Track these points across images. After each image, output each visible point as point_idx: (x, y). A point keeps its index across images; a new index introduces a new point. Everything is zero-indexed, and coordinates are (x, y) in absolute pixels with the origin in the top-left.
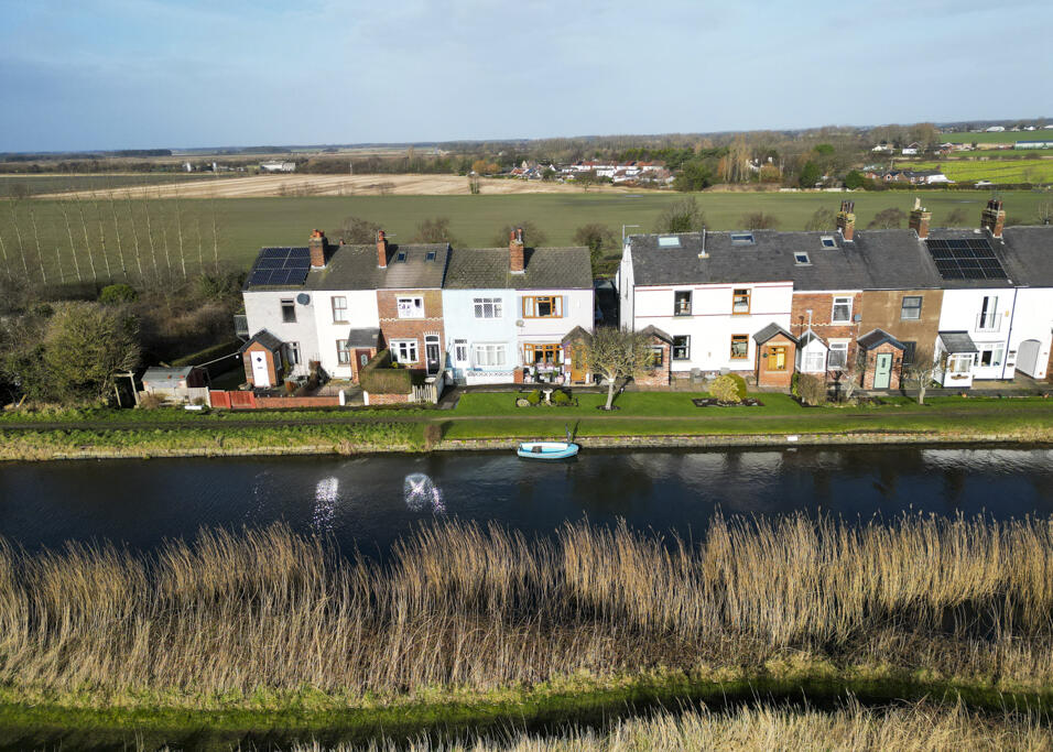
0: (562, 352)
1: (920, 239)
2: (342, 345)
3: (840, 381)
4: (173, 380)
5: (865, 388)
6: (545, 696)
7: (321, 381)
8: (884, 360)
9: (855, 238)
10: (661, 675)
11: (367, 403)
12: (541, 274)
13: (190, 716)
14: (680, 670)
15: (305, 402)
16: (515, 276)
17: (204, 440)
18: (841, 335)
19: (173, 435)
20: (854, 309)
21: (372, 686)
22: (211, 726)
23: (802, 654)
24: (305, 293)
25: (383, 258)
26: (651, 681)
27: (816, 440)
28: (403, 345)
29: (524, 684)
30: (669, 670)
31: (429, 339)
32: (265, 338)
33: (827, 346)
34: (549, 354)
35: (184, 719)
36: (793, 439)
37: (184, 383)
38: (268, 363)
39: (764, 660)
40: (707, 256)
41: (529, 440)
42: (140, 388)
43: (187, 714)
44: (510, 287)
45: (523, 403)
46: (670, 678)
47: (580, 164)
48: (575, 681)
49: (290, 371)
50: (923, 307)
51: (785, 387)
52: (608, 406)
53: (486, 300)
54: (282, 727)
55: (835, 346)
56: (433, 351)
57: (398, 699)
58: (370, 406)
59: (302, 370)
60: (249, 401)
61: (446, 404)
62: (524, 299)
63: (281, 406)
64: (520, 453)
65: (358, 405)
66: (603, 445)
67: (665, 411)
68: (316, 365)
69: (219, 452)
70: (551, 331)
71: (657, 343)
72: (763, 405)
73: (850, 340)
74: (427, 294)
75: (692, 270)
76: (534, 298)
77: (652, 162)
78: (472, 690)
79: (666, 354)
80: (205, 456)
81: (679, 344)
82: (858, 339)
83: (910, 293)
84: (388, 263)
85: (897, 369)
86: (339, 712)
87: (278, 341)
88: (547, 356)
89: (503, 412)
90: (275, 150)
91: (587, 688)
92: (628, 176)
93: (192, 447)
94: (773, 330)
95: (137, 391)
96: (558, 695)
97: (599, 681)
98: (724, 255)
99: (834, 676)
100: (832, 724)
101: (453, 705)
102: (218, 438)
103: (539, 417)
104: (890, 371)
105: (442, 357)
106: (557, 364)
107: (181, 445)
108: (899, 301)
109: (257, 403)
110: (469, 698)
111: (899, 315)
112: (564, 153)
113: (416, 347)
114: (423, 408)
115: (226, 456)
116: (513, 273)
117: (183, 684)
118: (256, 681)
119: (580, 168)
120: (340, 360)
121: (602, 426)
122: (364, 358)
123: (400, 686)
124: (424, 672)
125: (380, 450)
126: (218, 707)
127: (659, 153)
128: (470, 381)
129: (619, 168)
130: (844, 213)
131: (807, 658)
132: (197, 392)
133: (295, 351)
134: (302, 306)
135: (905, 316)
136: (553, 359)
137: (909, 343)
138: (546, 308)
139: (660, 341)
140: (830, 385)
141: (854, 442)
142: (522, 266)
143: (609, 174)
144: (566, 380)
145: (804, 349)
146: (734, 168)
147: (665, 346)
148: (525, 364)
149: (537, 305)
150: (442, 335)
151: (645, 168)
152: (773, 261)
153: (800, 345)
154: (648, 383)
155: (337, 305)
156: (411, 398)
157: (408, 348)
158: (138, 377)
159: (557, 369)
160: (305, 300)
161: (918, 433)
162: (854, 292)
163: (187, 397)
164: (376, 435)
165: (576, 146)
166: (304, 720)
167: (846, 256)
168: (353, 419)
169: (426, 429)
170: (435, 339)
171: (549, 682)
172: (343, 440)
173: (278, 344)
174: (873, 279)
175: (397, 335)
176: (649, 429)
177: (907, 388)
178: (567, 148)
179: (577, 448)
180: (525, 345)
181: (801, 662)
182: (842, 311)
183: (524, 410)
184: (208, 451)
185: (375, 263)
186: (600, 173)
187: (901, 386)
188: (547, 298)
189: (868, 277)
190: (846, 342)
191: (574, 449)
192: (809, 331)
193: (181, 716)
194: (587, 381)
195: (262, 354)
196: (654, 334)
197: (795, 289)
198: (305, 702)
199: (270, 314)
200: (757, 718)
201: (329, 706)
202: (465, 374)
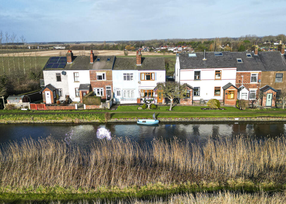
0: (154, 93)
1: (282, 54)
2: (77, 89)
3: (254, 104)
4: (17, 100)
5: (263, 106)
6: (145, 190)
7: (69, 102)
8: (269, 96)
9: (258, 54)
10: (188, 184)
11: (85, 108)
12: (147, 65)
13: (14, 195)
14: (195, 183)
15: (63, 108)
16: (138, 66)
17: (27, 118)
18: (254, 87)
19: (16, 116)
20: (258, 78)
21: (81, 186)
22: (21, 199)
23: (241, 178)
24: (65, 71)
25: (92, 60)
26: (184, 187)
27: (245, 119)
28: (98, 90)
29: (137, 186)
30: (191, 183)
31: (107, 88)
32: (50, 87)
33: (249, 91)
34: (150, 94)
35: (12, 197)
36: (237, 119)
37: (21, 101)
38: (51, 95)
39: (226, 180)
40: (206, 59)
41: (142, 118)
42: (6, 102)
43: (13, 195)
44: (136, 70)
45: (140, 108)
46: (192, 186)
47: (162, 47)
48: (156, 186)
49: (59, 99)
50: (283, 77)
51: (234, 105)
52: (170, 109)
53: (128, 74)
54: (47, 199)
55: (251, 91)
56: (109, 92)
57: (91, 190)
58: (86, 109)
59: (63, 98)
60: (44, 107)
61: (113, 109)
62: (141, 73)
63: (55, 109)
64: (138, 122)
65: (82, 109)
66: (168, 121)
67: (190, 111)
68: (68, 97)
69: (32, 122)
70: (151, 85)
71: (188, 89)
72: (226, 109)
73: (257, 89)
74: (107, 72)
75: (200, 64)
76: (145, 73)
77: (187, 46)
78: (118, 188)
79: (191, 93)
80: (27, 123)
81: (196, 91)
82: (260, 89)
83: (278, 72)
84: (94, 62)
85: (274, 99)
86: (69, 194)
87: (55, 88)
88: (149, 94)
89: (133, 111)
90: (58, 43)
91: (160, 188)
92: (178, 50)
93: (23, 120)
94: (230, 85)
95: (5, 104)
96: (150, 190)
97: (165, 186)
98: (212, 59)
99: (253, 186)
100: (253, 198)
101: (111, 193)
102: (32, 117)
103: (146, 112)
104: (272, 100)
105: (112, 94)
106: (152, 97)
107: (19, 119)
108: (274, 75)
109: (46, 108)
110: (117, 191)
111: (274, 80)
112: (156, 44)
113: (103, 90)
114: (105, 110)
115: (34, 123)
116: (137, 65)
117: (12, 185)
118: (39, 184)
119: (162, 48)
120: (76, 95)
121: (168, 115)
122: (84, 94)
123: (91, 186)
124: (101, 182)
125: (89, 122)
126: (24, 192)
127: (189, 43)
128: (122, 102)
129: (175, 48)
130: (254, 45)
131: (243, 180)
132: (25, 104)
133: (61, 92)
134: (63, 76)
135: (277, 81)
136: (151, 95)
137: (278, 90)
138: (149, 77)
139: (189, 88)
140: (250, 105)
141: (259, 120)
142: (140, 63)
143: (172, 50)
144: (155, 102)
145: (241, 92)
146: (215, 47)
147: (191, 90)
148: (141, 97)
149: (146, 76)
150: (112, 86)
151: (185, 48)
152: (229, 61)
153: (239, 90)
154: (185, 104)
155: (76, 76)
156: (101, 107)
157: (100, 91)
158: (5, 99)
159: (153, 99)
160: (65, 74)
161: (283, 117)
162: (259, 72)
163: (22, 106)
164: (87, 117)
165: (161, 42)
166: (56, 197)
167: (255, 60)
168: (80, 112)
169: (105, 115)
170: (110, 88)
171: (146, 186)
172: (76, 118)
173: (55, 89)
174: (265, 67)
175: (96, 86)
176: (185, 116)
177: (278, 106)
178: (158, 42)
179: (158, 121)
180: (141, 90)
181: (240, 181)
182: (254, 79)
183: (141, 110)
184: (28, 121)
185: (90, 61)
186: (169, 50)
187: (276, 105)
188: (149, 73)
189: (263, 66)
190: (256, 89)
191: (157, 121)
192: (242, 86)
193: (11, 195)
194: (163, 103)
195: (49, 92)
196: (186, 86)
197: (237, 70)
198: (56, 191)
199: (52, 78)
200: (224, 195)
201: (65, 192)
202: (120, 101)
